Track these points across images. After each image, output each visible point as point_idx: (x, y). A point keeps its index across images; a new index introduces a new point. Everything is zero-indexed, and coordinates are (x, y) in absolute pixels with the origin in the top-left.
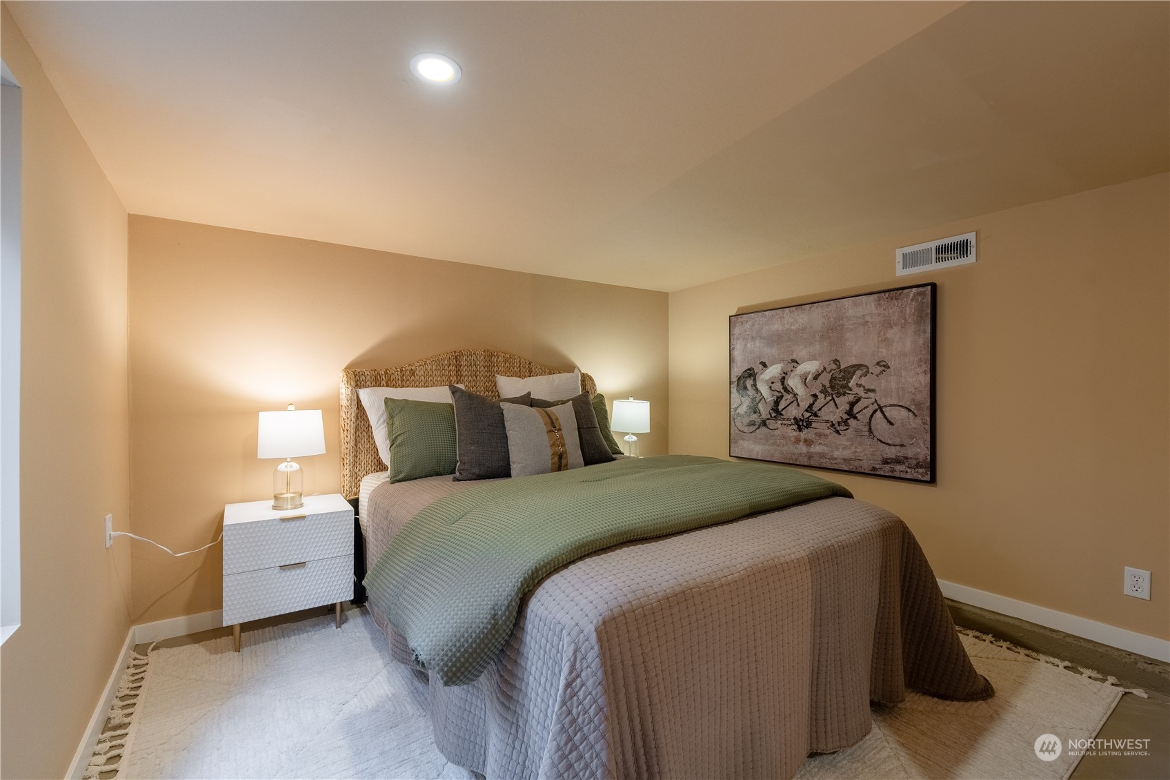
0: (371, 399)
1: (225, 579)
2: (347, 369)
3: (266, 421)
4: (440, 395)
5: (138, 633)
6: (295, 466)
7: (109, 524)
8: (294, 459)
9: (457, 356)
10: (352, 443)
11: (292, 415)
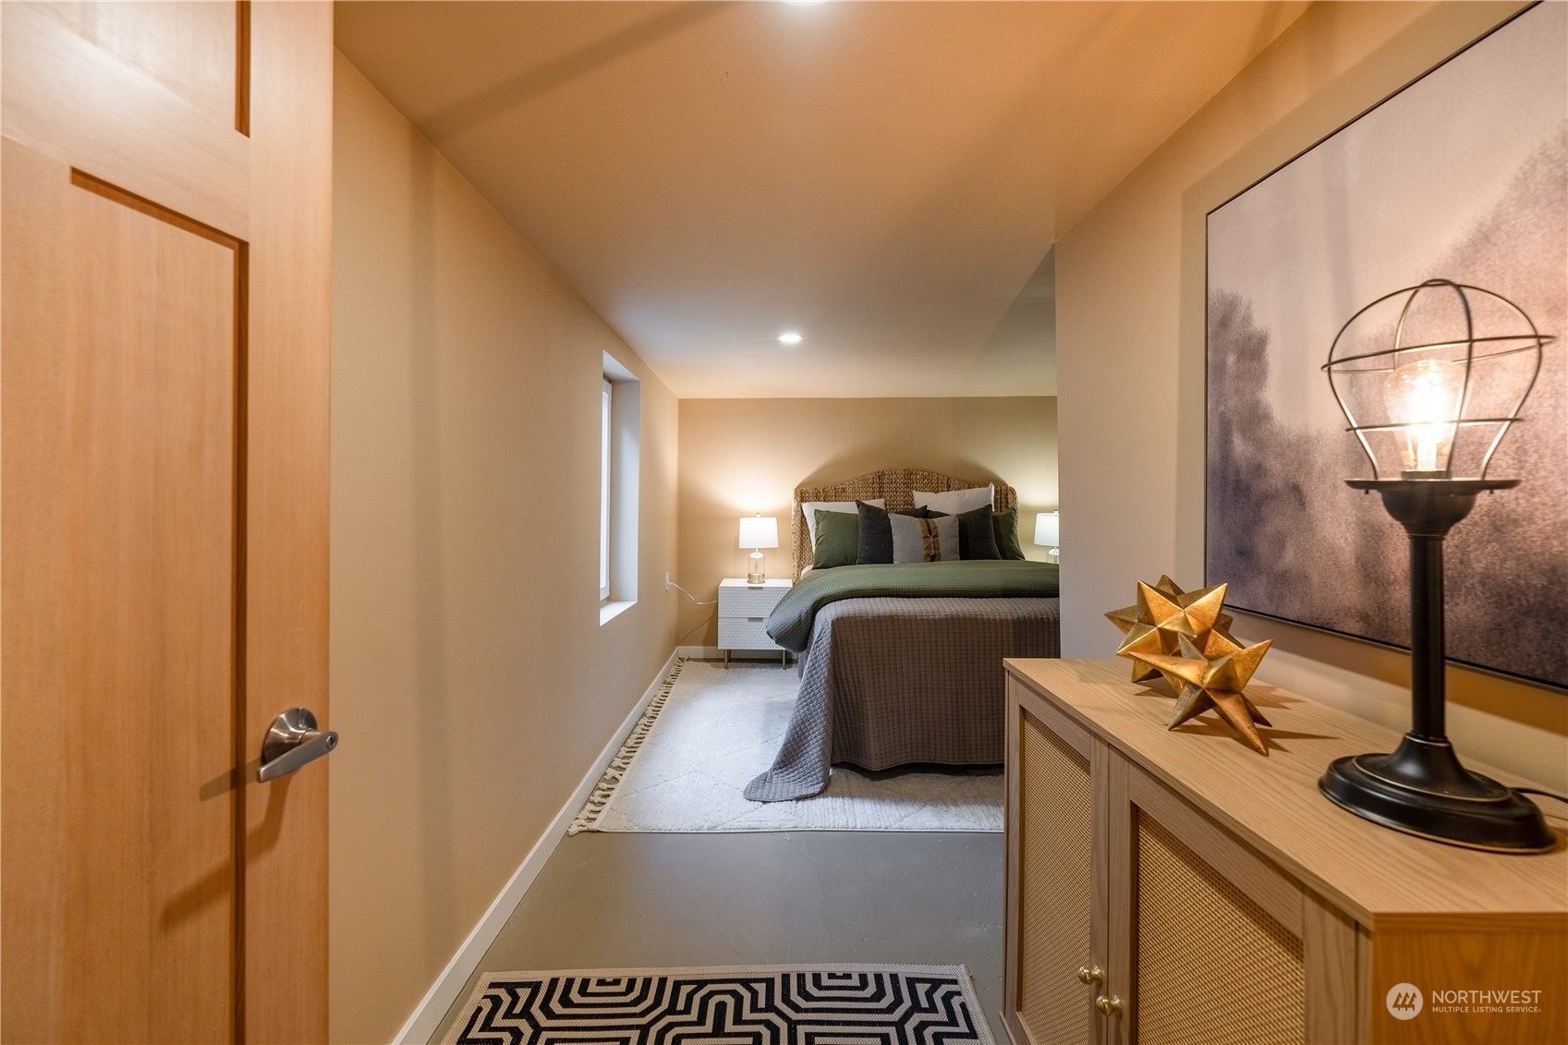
0: (808, 509)
1: (719, 620)
2: (796, 490)
3: (744, 523)
4: (850, 508)
5: (682, 650)
6: (761, 555)
7: (667, 578)
8: (760, 550)
9: (880, 476)
10: (799, 543)
11: (759, 521)
